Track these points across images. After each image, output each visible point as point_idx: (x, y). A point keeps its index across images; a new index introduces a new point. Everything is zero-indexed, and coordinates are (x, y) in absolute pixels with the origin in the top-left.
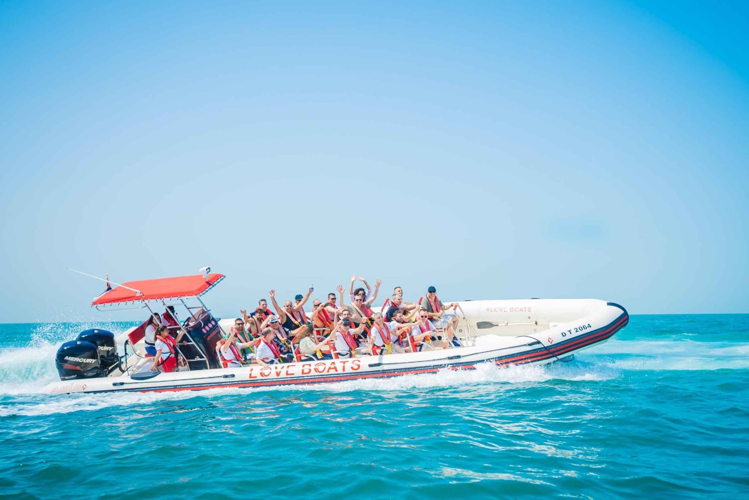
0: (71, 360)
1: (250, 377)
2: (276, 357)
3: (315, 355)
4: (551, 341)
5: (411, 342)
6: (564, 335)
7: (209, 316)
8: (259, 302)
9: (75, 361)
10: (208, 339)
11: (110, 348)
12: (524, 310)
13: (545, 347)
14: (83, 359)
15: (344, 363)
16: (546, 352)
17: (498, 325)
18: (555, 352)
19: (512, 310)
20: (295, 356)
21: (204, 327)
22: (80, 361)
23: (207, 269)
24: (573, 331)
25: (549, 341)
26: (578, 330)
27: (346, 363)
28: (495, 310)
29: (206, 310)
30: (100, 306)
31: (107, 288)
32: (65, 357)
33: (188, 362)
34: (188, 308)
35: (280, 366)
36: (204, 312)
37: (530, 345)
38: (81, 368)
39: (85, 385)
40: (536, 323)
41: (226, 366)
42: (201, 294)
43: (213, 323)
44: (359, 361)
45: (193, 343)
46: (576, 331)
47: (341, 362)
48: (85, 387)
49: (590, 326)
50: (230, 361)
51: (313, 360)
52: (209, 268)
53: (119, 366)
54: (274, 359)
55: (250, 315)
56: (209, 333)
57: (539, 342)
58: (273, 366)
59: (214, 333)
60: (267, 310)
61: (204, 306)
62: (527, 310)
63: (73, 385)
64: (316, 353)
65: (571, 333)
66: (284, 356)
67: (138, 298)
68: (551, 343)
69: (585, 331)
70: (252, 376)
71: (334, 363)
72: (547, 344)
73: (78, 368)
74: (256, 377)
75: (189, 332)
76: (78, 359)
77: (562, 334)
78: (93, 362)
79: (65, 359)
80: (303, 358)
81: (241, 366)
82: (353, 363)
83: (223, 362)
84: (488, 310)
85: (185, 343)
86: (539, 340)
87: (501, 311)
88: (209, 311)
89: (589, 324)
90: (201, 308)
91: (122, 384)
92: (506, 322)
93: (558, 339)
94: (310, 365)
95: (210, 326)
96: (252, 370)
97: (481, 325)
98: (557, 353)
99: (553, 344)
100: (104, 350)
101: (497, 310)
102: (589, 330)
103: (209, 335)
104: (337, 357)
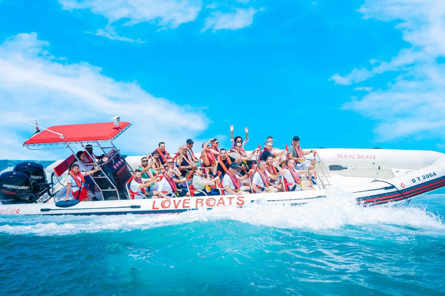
0: (8, 187)
1: (153, 208)
2: (174, 191)
3: (204, 190)
4: (403, 186)
5: (285, 183)
6: (414, 181)
7: (118, 155)
8: (159, 144)
9: (11, 188)
10: (118, 173)
11: (41, 177)
12: (369, 157)
13: (398, 191)
14: (18, 187)
15: (231, 198)
16: (399, 195)
17: (346, 168)
18: (406, 195)
19: (359, 157)
20: (189, 191)
21: (115, 164)
22: (15, 188)
23: (117, 119)
24: (421, 178)
25: (402, 186)
26: (426, 177)
27: (232, 199)
28: (345, 157)
29: (116, 150)
30: (31, 146)
31: (36, 130)
32: (3, 185)
33: (102, 191)
34: (102, 148)
35: (177, 199)
36: (114, 152)
37: (386, 188)
38: (17, 193)
39: (18, 210)
40: (379, 168)
41: (133, 197)
42: (112, 139)
43: (122, 160)
44: (243, 198)
45: (106, 177)
46: (424, 178)
47: (228, 198)
48: (18, 211)
49: (435, 175)
50: (137, 193)
51: (204, 195)
52: (119, 118)
53: (48, 191)
54: (172, 193)
55: (151, 155)
56: (119, 168)
57: (393, 187)
58: (172, 199)
59: (122, 168)
60: (165, 151)
61: (114, 147)
62: (372, 157)
63: (9, 210)
64: (205, 189)
65: (420, 180)
66: (179, 190)
67: (61, 140)
68: (404, 188)
69: (431, 179)
70: (155, 207)
71: (222, 199)
72: (400, 188)
73: (14, 193)
74: (158, 208)
75: (103, 168)
76: (14, 186)
77: (412, 180)
78: (26, 189)
79: (3, 186)
80: (196, 193)
81: (144, 198)
82: (238, 198)
83: (130, 193)
84: (339, 156)
85: (100, 177)
86: (394, 185)
87: (350, 157)
88: (119, 151)
89: (434, 173)
90: (112, 149)
91: (48, 210)
92: (354, 166)
93: (409, 184)
94: (202, 200)
95: (120, 163)
96: (154, 202)
97: (333, 168)
98: (408, 196)
99: (405, 188)
100: (35, 179)
101: (346, 156)
102: (434, 177)
103: (119, 170)
104: (223, 194)
